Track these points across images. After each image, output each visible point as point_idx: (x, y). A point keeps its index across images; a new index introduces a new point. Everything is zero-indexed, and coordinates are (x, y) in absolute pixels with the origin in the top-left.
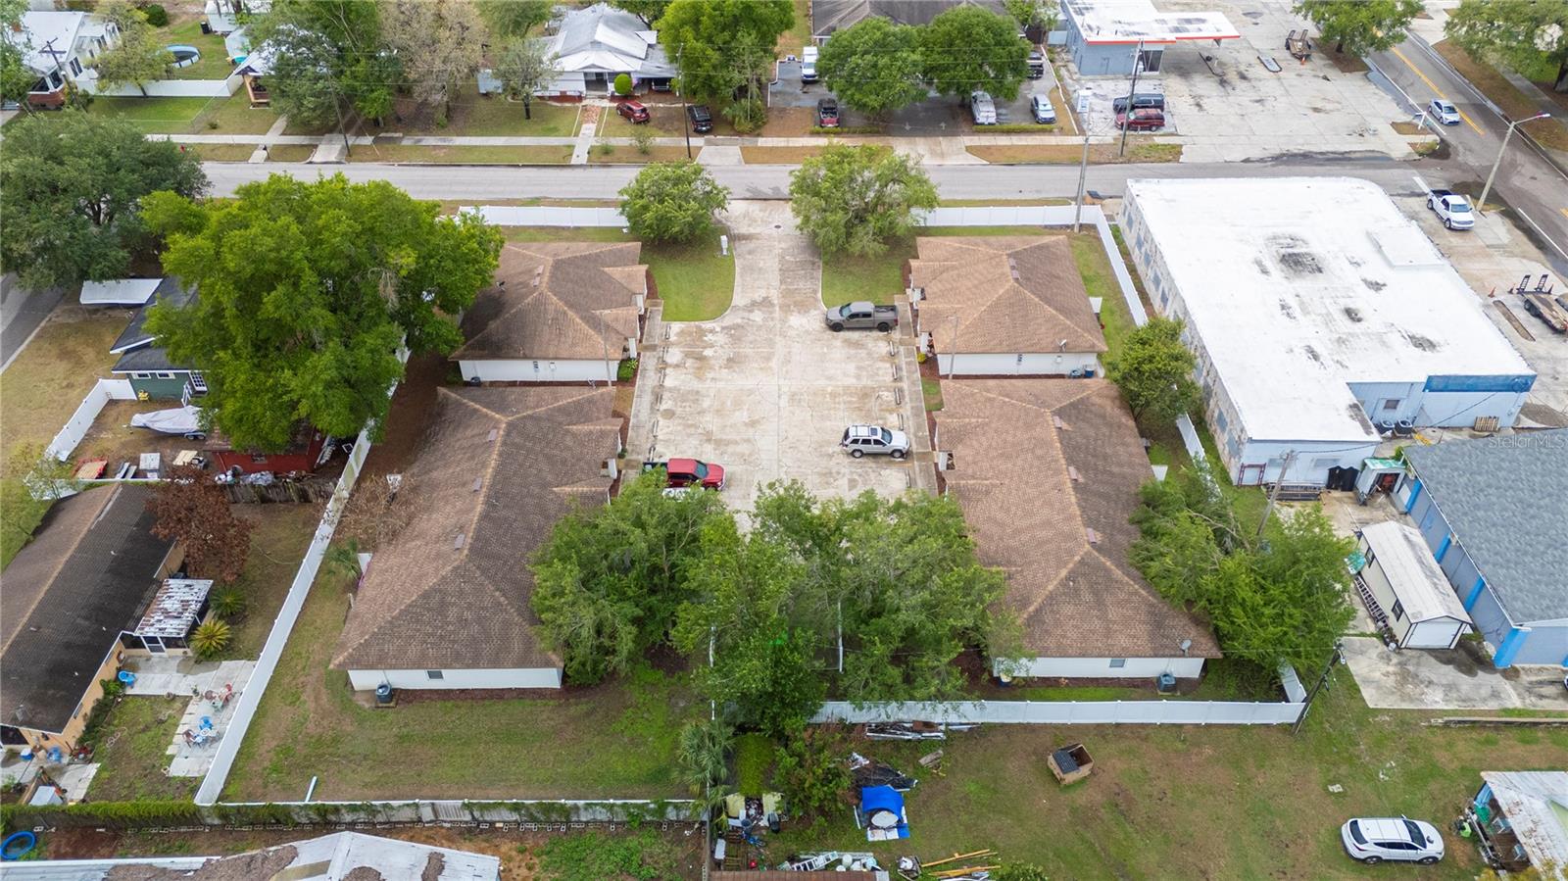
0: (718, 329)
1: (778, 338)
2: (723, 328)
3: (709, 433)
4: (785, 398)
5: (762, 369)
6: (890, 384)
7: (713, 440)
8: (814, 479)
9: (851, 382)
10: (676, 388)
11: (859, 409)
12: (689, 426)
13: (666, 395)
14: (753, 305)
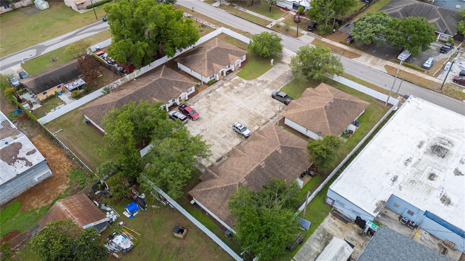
1: (256, 92)
2: (247, 83)
3: (210, 106)
4: (238, 108)
5: (242, 98)
6: (268, 119)
7: (209, 108)
8: (218, 130)
9: (259, 113)
10: (217, 92)
11: (252, 120)
12: (208, 102)
13: (213, 92)
14: (262, 81)
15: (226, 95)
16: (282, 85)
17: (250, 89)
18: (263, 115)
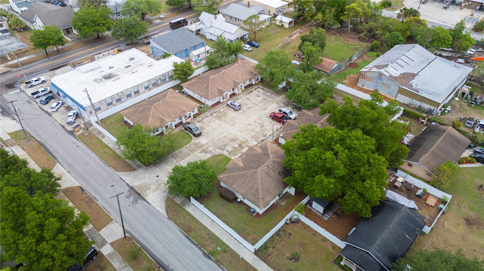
2: (224, 150)
3: (261, 127)
4: (235, 126)
5: (230, 135)
6: (210, 116)
7: (262, 126)
8: (252, 109)
9: (217, 121)
10: (256, 141)
11: (224, 115)
12: (264, 131)
13: (260, 140)
14: (207, 152)
15: (247, 138)
16: (186, 147)
17: (222, 143)
18: (214, 119)
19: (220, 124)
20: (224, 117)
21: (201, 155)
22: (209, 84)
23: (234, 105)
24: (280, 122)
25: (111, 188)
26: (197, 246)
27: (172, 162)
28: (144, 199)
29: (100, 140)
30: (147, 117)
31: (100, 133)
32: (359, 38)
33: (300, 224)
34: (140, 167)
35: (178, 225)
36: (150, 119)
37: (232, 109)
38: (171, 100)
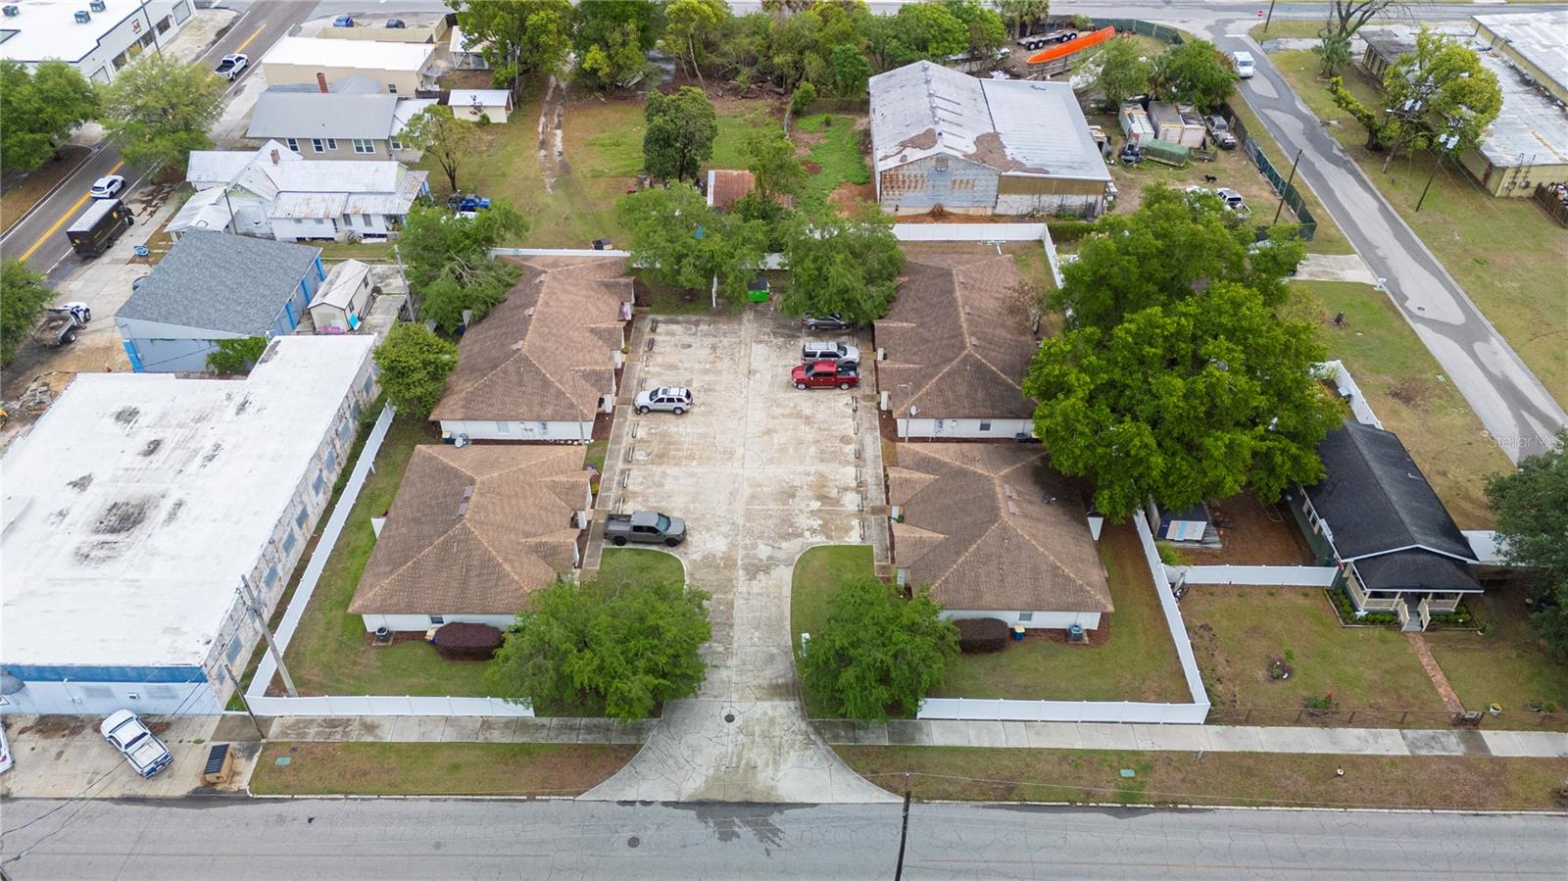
0: (807, 534)
1: (741, 522)
2: (801, 535)
3: (808, 424)
4: (738, 456)
5: (760, 486)
6: (633, 466)
7: (805, 418)
8: (720, 388)
9: (672, 470)
10: (842, 464)
11: (670, 443)
12: (827, 430)
13: (849, 459)
14: (768, 568)
15: (811, 469)
17: (771, 521)
18: (655, 469)
19: (692, 475)
20: (677, 450)
21: (763, 584)
22: (538, 372)
23: (670, 400)
24: (838, 385)
25: (636, 851)
26: (1071, 807)
27: (714, 653)
28: (780, 806)
29: (372, 744)
30: (482, 567)
31: (332, 723)
32: (735, 91)
33: (1192, 592)
34: (639, 730)
35: (964, 795)
36: (507, 567)
37: (671, 417)
38: (496, 475)
